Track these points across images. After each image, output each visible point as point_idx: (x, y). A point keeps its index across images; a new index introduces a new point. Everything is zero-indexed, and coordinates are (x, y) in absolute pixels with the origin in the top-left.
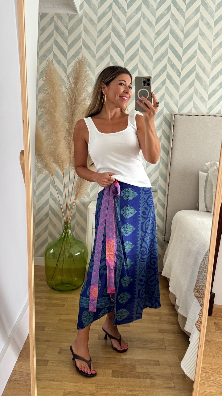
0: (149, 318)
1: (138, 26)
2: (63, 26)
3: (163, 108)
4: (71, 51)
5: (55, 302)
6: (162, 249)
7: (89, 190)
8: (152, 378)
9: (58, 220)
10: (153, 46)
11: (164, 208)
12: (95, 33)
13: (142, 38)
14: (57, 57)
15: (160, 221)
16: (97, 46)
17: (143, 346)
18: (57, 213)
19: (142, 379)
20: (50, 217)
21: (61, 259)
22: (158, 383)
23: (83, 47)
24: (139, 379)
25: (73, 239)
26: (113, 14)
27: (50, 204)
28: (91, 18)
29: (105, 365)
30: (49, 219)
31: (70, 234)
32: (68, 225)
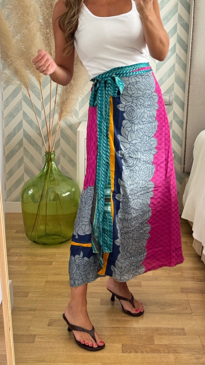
0: (168, 274)
5: (39, 259)
6: (180, 183)
7: (77, 107)
8: (175, 352)
9: (37, 150)
11: (182, 128)
15: (177, 144)
17: (161, 310)
18: (34, 141)
19: (163, 354)
20: (25, 147)
21: (44, 202)
22: (185, 358)
24: (159, 354)
25: (59, 175)
27: (24, 129)
29: (113, 338)
30: (23, 149)
31: (54, 168)
32: (51, 156)
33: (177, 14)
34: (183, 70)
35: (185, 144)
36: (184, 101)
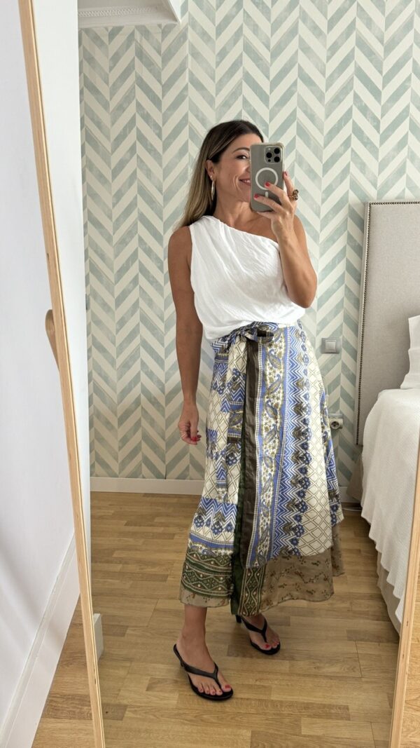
1: (294, 37)
2: (153, 49)
3: (348, 191)
10: (323, 73)
12: (210, 57)
13: (302, 59)
14: (144, 109)
16: (217, 80)
17: (316, 671)
20: (143, 406)
23: (190, 86)
26: (245, 18)
28: (203, 29)
30: (141, 409)
33: (345, 234)
34: (355, 306)
35: (359, 406)
36: (357, 349)
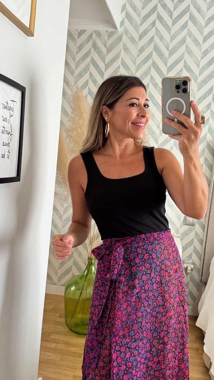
1: (183, 45)
2: (102, 44)
3: (206, 134)
4: (108, 70)
5: (72, 349)
6: (198, 290)
10: (198, 66)
11: (202, 245)
12: (135, 52)
13: (187, 57)
14: (93, 77)
15: (197, 258)
16: (136, 65)
23: (121, 66)
26: (156, 31)
28: (132, 35)
31: (94, 272)
32: (92, 261)
33: (204, 157)
35: (204, 259)
36: (205, 224)
